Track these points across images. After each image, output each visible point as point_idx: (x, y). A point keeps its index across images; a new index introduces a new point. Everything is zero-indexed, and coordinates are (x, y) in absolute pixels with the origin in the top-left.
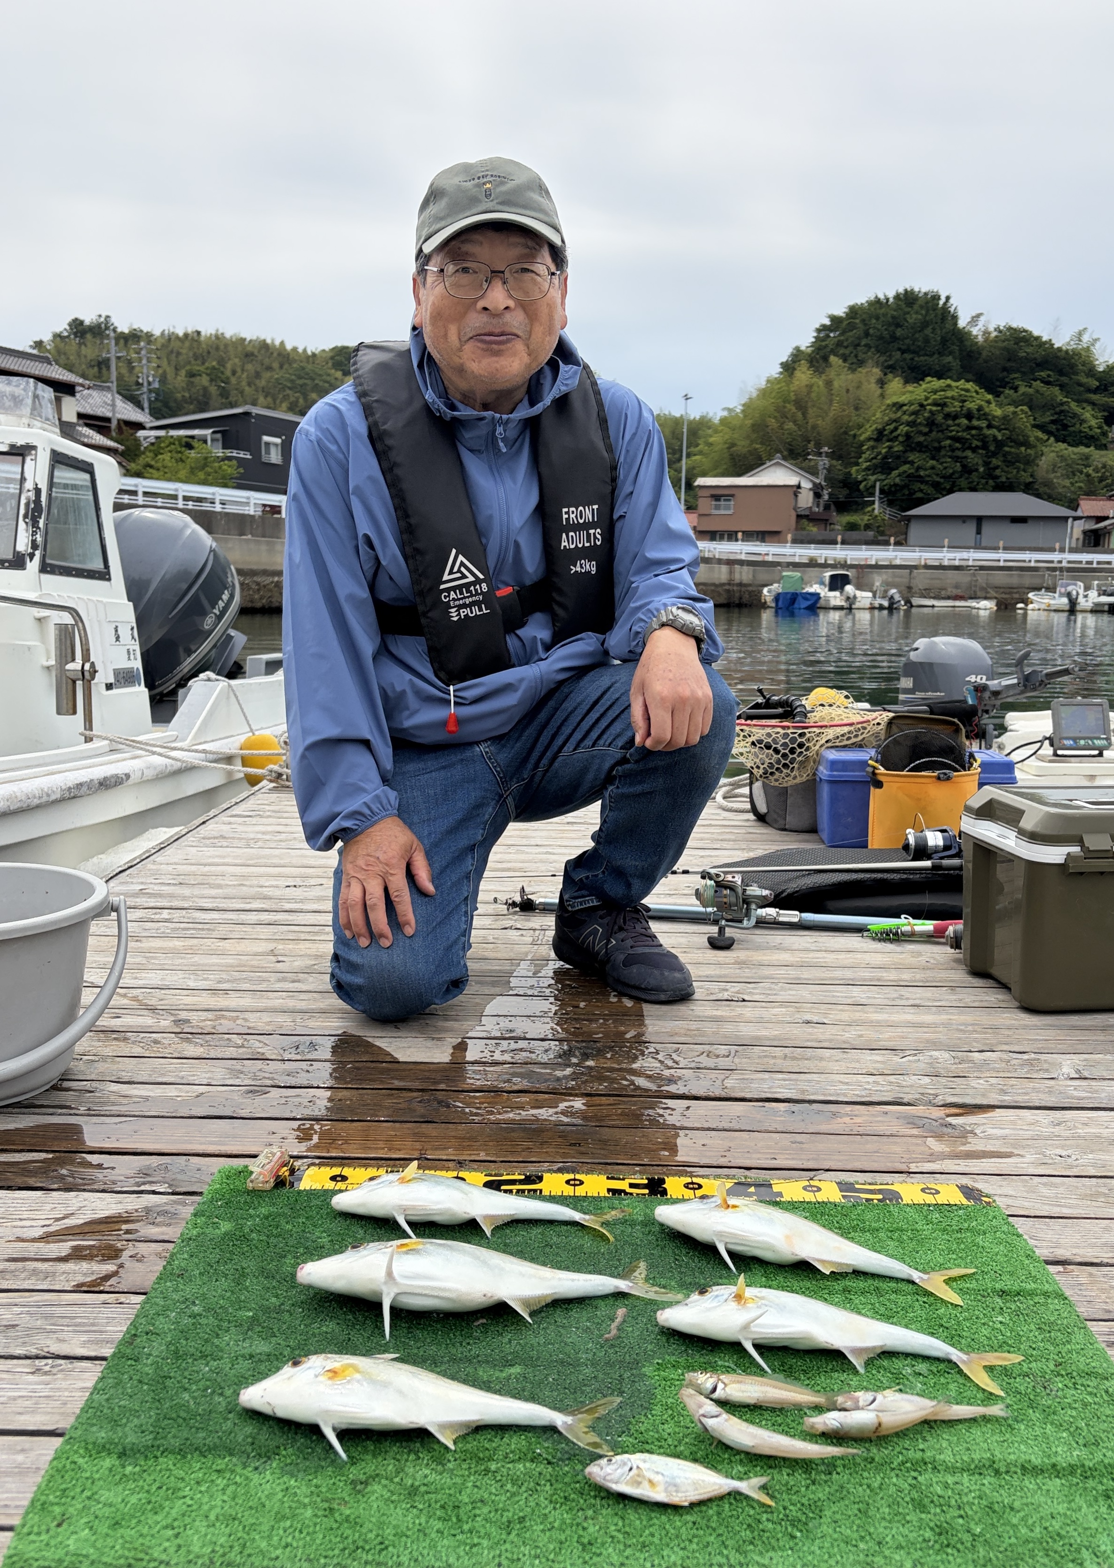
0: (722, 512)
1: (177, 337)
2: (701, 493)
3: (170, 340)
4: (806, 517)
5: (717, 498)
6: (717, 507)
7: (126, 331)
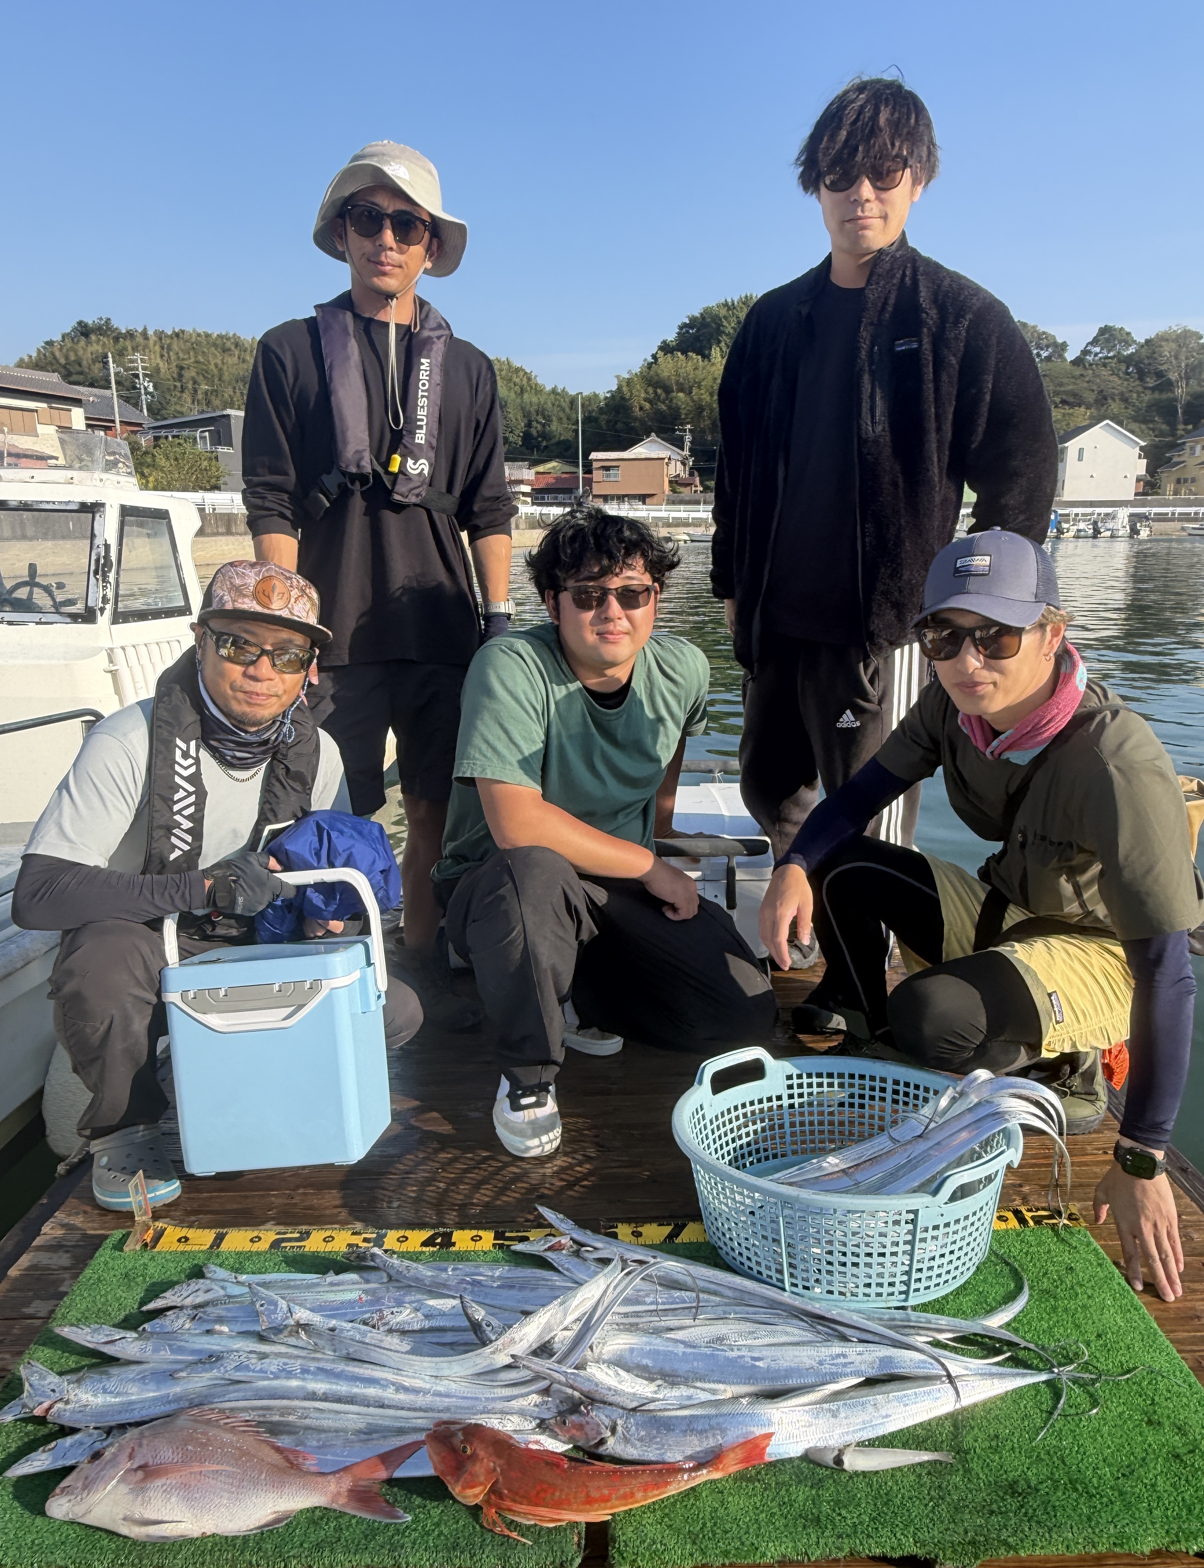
0: (612, 479)
1: (167, 336)
2: (595, 465)
3: (161, 339)
4: (676, 482)
5: (607, 468)
6: (608, 476)
7: (124, 331)
